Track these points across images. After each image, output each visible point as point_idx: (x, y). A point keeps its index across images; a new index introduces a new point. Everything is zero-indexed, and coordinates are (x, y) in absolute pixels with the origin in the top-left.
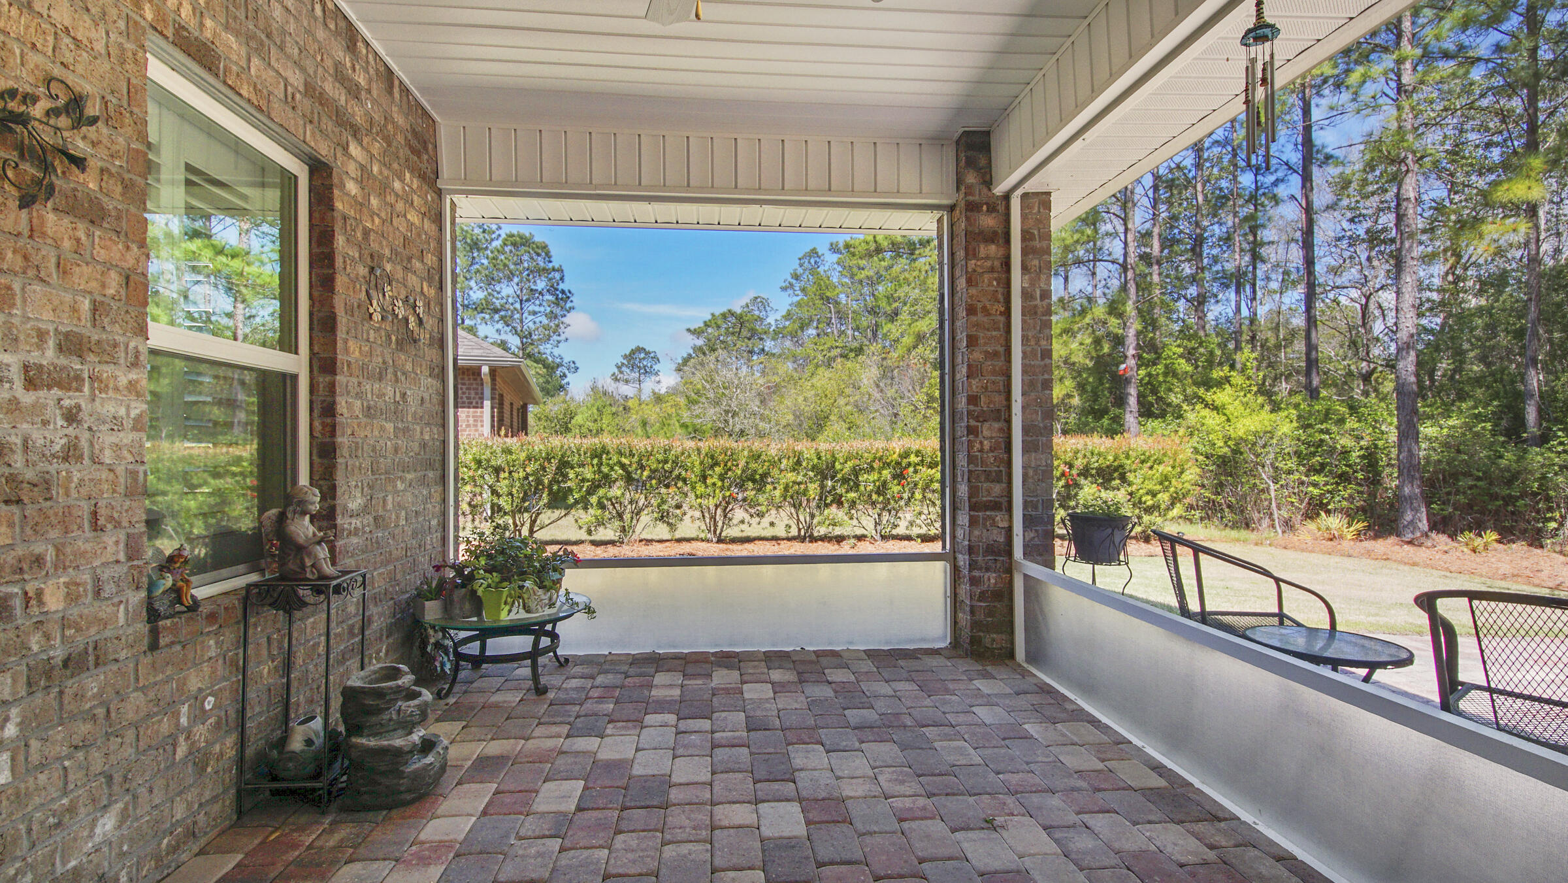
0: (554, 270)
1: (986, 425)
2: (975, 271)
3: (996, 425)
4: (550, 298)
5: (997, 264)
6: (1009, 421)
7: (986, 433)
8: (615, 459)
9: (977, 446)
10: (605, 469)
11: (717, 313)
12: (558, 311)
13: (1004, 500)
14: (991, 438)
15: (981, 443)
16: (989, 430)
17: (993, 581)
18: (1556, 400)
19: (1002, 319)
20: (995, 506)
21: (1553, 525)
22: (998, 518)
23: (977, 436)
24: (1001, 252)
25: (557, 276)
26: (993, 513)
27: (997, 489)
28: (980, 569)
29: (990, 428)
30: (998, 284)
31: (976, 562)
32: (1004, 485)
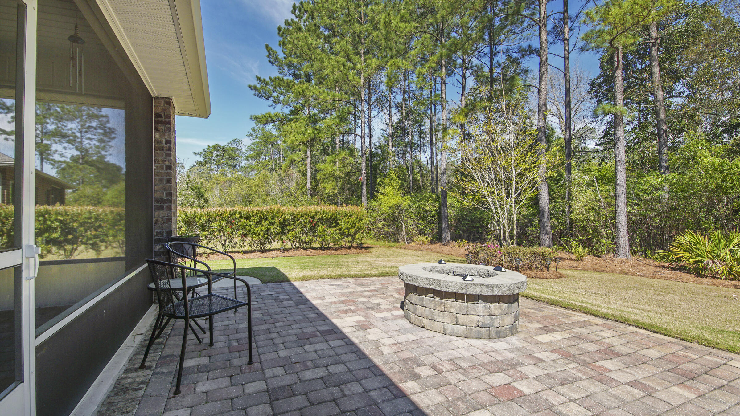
0: (102, 116)
4: (101, 131)
8: (54, 217)
10: (49, 223)
11: (211, 145)
12: (106, 139)
21: (490, 237)
25: (105, 119)
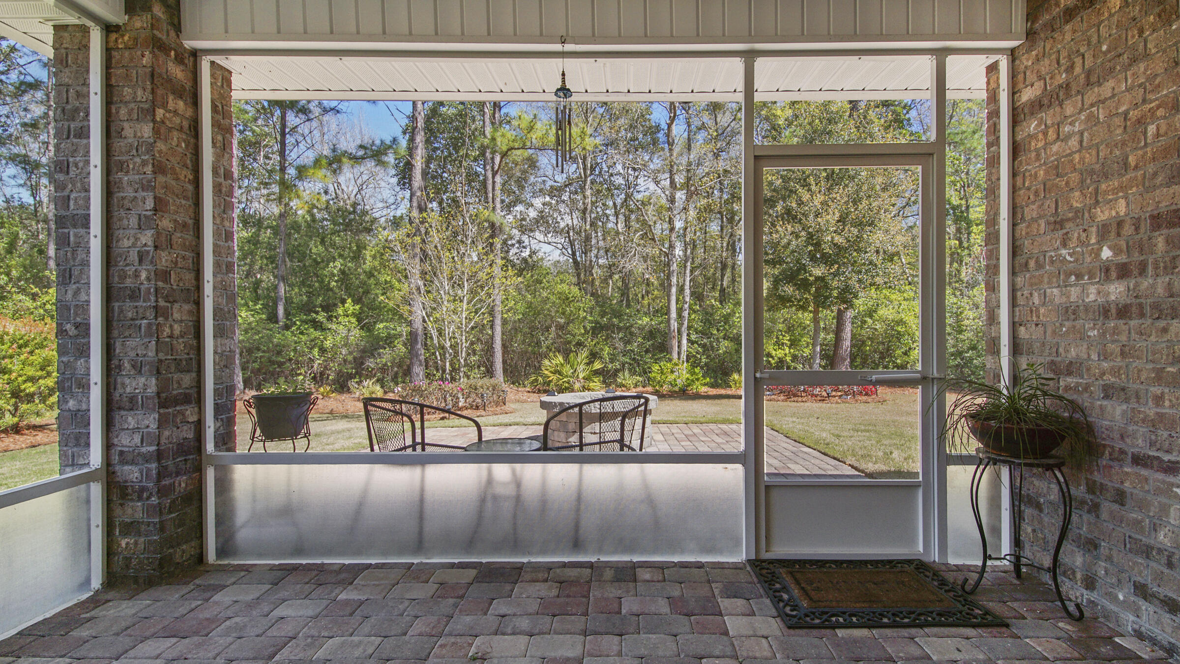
1: (176, 306)
2: (163, 122)
3: (186, 307)
5: (186, 124)
6: (198, 304)
7: (177, 316)
9: (167, 330)
13: (193, 392)
14: (181, 321)
15: (171, 326)
16: (180, 312)
17: (183, 485)
18: (292, 302)
19: (190, 187)
20: (186, 399)
22: (188, 412)
23: (167, 319)
24: (189, 113)
26: (183, 408)
27: (187, 380)
28: (170, 475)
29: (180, 310)
30: (187, 146)
31: (166, 467)
32: (194, 375)
